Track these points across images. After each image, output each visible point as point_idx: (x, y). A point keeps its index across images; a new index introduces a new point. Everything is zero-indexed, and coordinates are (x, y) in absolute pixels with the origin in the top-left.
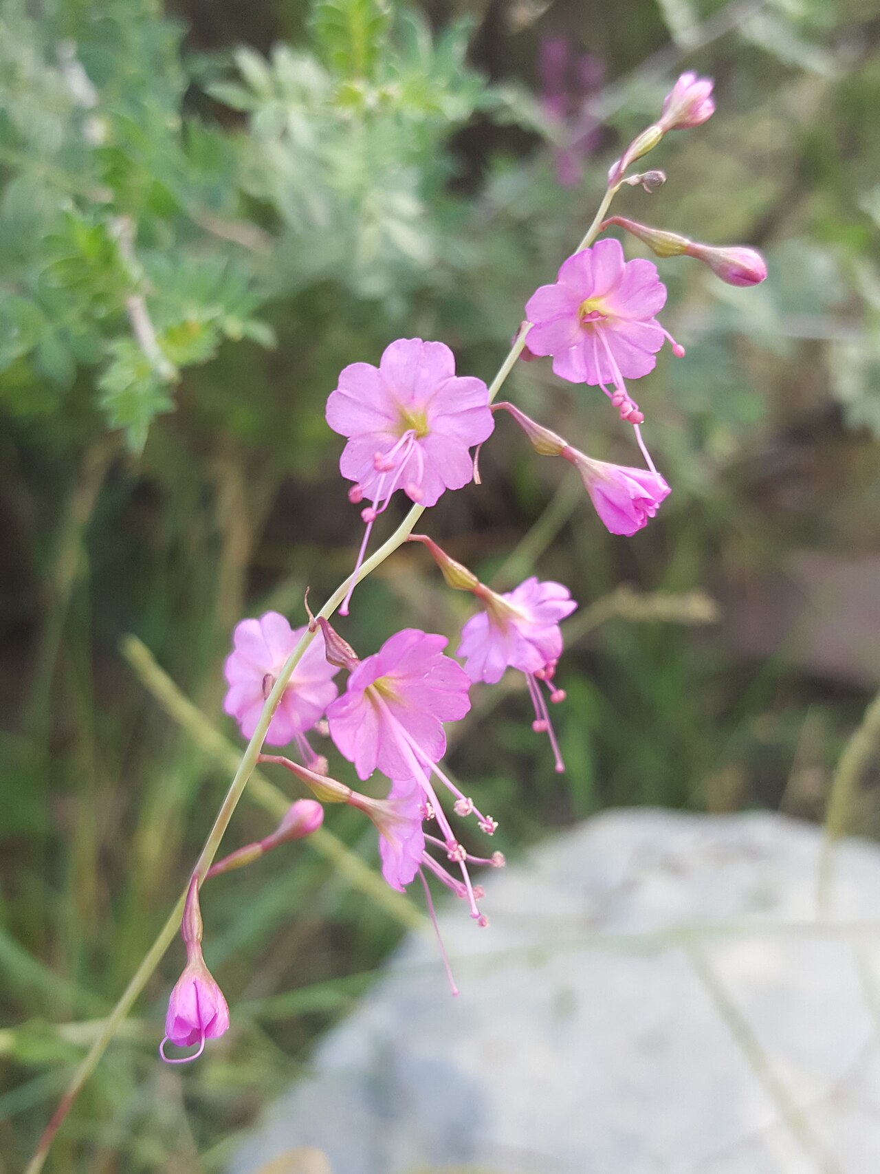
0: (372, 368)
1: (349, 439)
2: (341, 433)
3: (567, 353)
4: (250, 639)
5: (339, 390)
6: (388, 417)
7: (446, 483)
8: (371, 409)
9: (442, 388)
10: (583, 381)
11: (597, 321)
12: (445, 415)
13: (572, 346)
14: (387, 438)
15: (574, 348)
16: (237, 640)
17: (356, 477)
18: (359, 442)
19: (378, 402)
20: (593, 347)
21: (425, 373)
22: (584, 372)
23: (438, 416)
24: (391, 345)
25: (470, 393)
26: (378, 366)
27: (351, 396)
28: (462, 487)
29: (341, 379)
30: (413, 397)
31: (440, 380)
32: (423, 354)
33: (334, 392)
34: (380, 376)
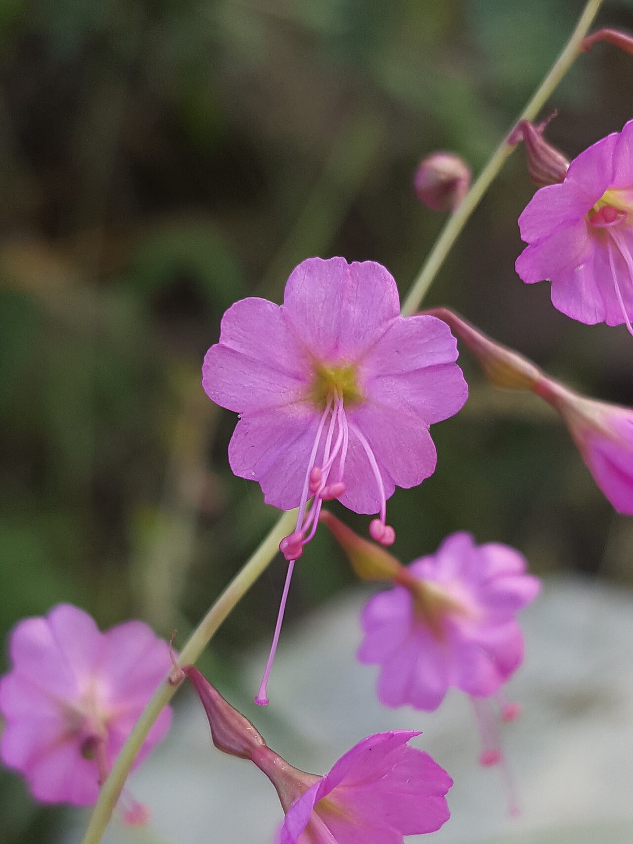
0: (269, 306)
1: (239, 416)
2: (227, 407)
3: (572, 276)
4: (36, 652)
5: (222, 342)
6: (297, 377)
7: (396, 479)
8: (275, 369)
9: (384, 335)
10: (600, 321)
11: (613, 226)
12: (390, 375)
13: (579, 265)
14: (300, 412)
15: (582, 267)
16: (17, 654)
17: (253, 474)
18: (256, 422)
19: (284, 358)
20: (608, 262)
21: (355, 311)
22: (599, 305)
23: (378, 377)
24: (298, 267)
25: (426, 340)
26: (280, 301)
27: (242, 351)
28: (419, 483)
29: (224, 325)
30: (336, 347)
31: (380, 323)
32: (350, 282)
33: (214, 346)
34: (284, 318)
